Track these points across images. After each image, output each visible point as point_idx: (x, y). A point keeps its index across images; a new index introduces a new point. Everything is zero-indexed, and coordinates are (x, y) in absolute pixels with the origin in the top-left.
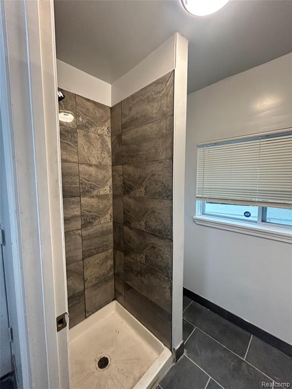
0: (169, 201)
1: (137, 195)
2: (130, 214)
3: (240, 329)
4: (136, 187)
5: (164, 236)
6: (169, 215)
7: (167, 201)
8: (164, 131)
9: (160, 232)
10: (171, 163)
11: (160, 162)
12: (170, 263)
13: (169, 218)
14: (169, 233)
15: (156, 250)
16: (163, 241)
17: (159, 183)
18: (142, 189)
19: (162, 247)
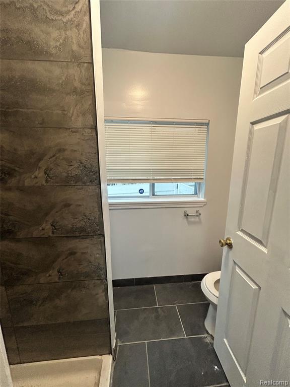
0: (94, 187)
1: (26, 184)
2: (11, 218)
3: (146, 286)
4: (21, 171)
5: (89, 233)
6: (95, 205)
7: (90, 187)
8: (77, 84)
9: (82, 230)
10: (94, 134)
11: (73, 132)
12: (102, 262)
13: (96, 209)
14: (98, 228)
15: (78, 255)
16: (88, 241)
17: (74, 162)
18: (40, 174)
19: (87, 247)
